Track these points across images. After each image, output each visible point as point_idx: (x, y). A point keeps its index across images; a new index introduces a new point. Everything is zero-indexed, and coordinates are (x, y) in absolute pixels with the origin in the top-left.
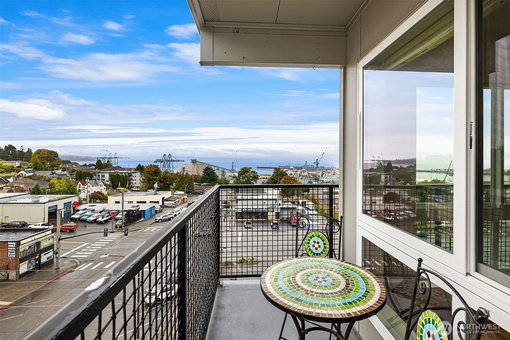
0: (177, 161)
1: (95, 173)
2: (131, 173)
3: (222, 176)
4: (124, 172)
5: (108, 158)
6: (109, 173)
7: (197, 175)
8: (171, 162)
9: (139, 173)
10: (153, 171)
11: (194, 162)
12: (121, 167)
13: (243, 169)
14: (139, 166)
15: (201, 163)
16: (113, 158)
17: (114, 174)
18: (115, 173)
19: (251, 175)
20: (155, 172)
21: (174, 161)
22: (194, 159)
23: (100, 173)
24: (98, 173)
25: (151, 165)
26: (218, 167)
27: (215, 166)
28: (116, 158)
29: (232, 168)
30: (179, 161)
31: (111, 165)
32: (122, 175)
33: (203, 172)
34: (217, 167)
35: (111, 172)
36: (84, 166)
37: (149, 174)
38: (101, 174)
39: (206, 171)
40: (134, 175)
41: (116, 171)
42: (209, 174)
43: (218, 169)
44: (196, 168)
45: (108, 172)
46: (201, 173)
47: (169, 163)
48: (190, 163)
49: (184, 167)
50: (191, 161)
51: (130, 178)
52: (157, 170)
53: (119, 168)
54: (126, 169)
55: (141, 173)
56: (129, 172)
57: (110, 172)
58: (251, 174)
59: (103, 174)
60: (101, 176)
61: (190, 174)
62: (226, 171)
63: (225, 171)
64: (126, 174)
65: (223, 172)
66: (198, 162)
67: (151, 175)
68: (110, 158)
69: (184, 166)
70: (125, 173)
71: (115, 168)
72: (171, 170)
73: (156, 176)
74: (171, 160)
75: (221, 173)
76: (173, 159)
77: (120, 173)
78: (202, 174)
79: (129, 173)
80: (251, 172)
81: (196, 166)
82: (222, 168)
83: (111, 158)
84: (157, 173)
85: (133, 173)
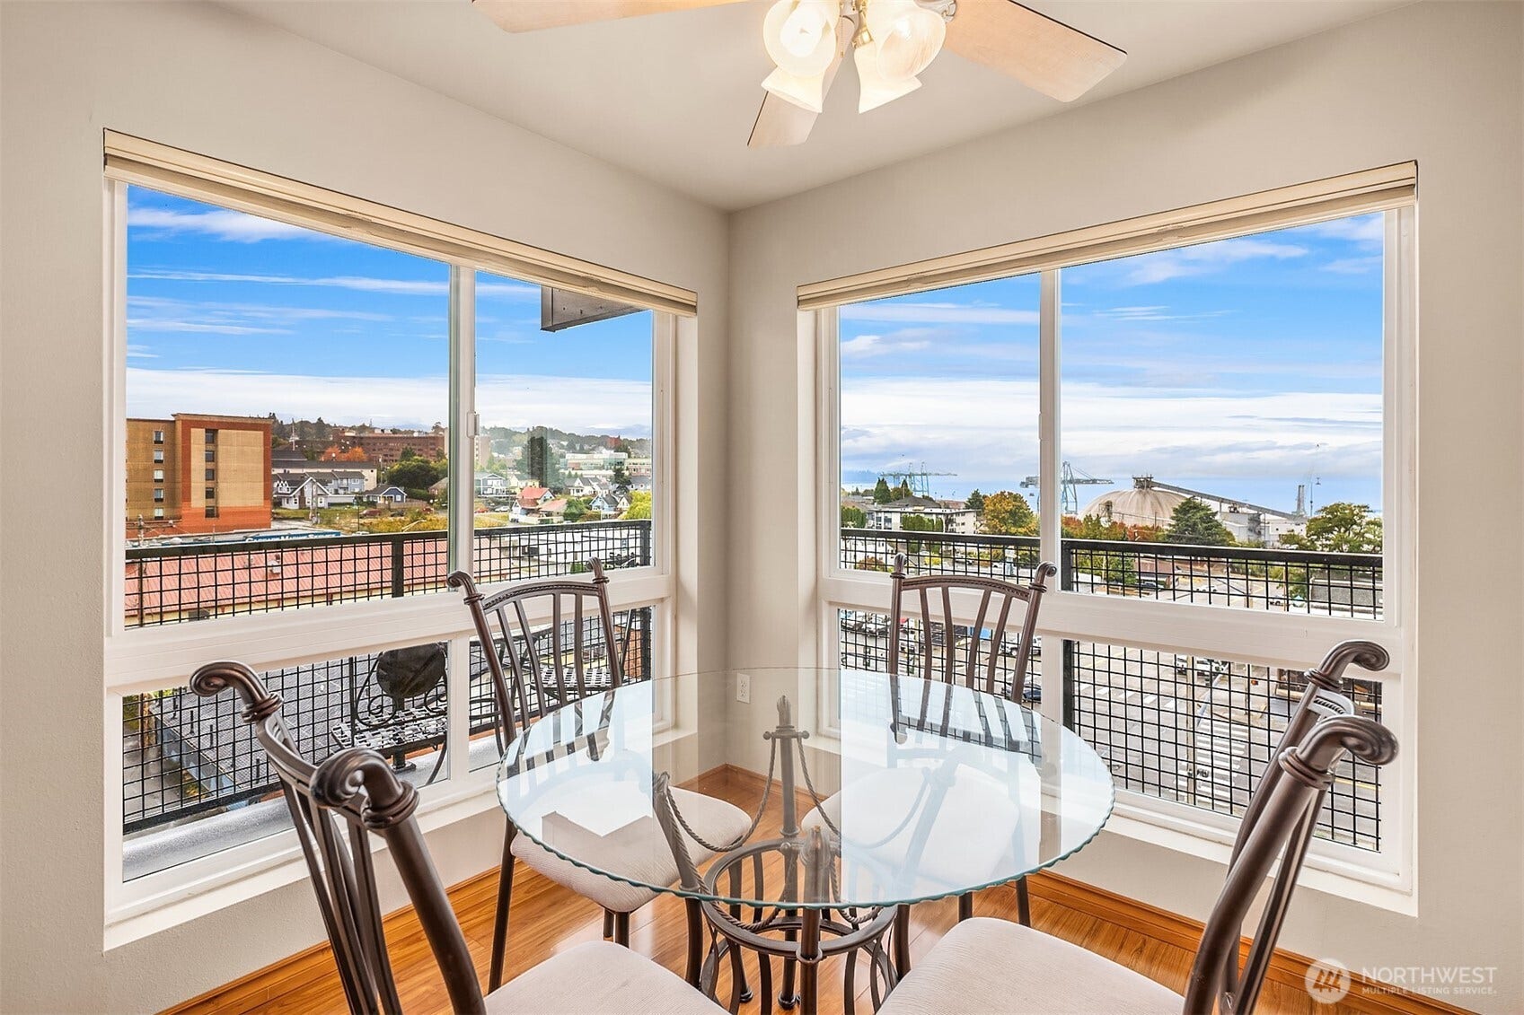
0: (1087, 482)
1: (871, 513)
2: (952, 514)
3: (1251, 534)
4: (935, 511)
5: (906, 476)
6: (901, 513)
7: (1150, 526)
8: (1071, 486)
9: (973, 514)
10: (1007, 512)
11: (1144, 484)
12: (931, 499)
13: (1332, 510)
14: (976, 494)
15: (1169, 487)
16: (917, 475)
17: (912, 515)
18: (914, 513)
19: (1367, 535)
20: (1012, 513)
21: (1079, 481)
22: (1145, 476)
23: (881, 512)
24: (877, 512)
25: (1002, 493)
26: (1235, 503)
27: (1222, 501)
28: (925, 474)
29: (1299, 505)
30: (1094, 481)
31: (908, 494)
32: (930, 518)
33: (1173, 518)
34: (1229, 502)
35: (907, 510)
36: (853, 494)
37: (997, 518)
38: (882, 515)
39: (1185, 515)
40: (959, 519)
41: (916, 508)
42: (1195, 524)
43: (1234, 511)
44: (1152, 504)
45: (899, 510)
46: (1166, 521)
47: (1065, 488)
48: (1130, 486)
49: (1108, 502)
50: (1133, 482)
51: (950, 527)
52: (1020, 507)
53: (927, 500)
54: (942, 505)
55: (978, 514)
56: (948, 511)
57: (903, 510)
58: (1366, 532)
59: (888, 515)
60: (883, 520)
61: (1129, 523)
62: (1269, 517)
63: (1262, 517)
64: (940, 516)
65: (1255, 520)
66: (1159, 485)
67: (1003, 521)
68: (910, 476)
69: (1111, 499)
70: (937, 514)
71: (917, 502)
72: (1069, 509)
73: (1015, 524)
74: (1069, 479)
75: (1246, 523)
76: (1077, 476)
77: (926, 514)
78: (1170, 525)
79: (948, 515)
80: (1368, 523)
81: (1149, 499)
82: (1251, 507)
83: (913, 475)
84: (1020, 518)
85: (957, 514)
